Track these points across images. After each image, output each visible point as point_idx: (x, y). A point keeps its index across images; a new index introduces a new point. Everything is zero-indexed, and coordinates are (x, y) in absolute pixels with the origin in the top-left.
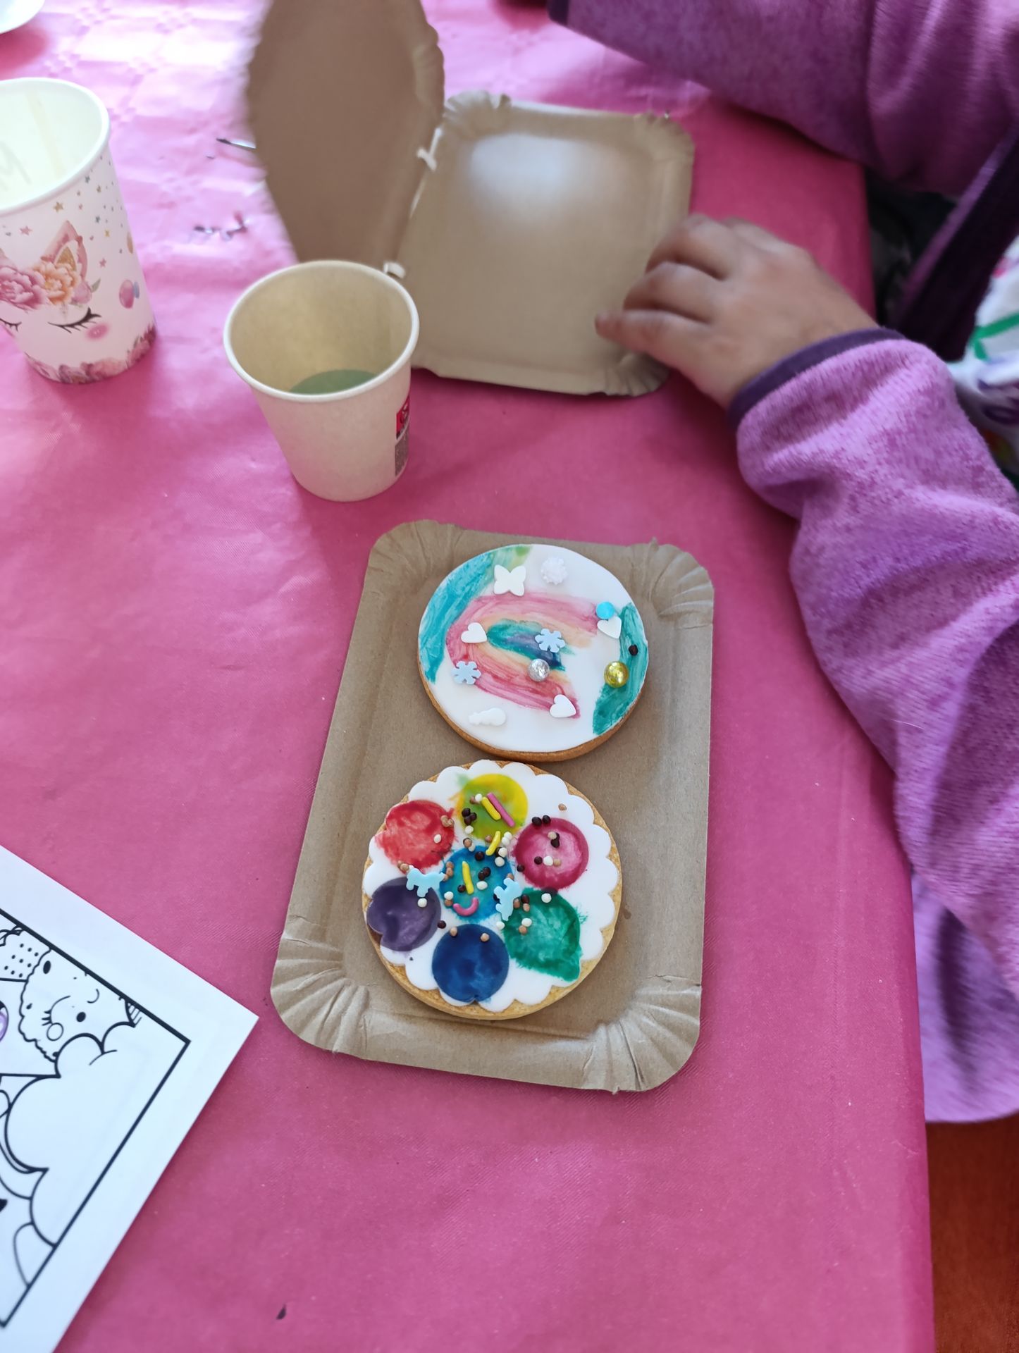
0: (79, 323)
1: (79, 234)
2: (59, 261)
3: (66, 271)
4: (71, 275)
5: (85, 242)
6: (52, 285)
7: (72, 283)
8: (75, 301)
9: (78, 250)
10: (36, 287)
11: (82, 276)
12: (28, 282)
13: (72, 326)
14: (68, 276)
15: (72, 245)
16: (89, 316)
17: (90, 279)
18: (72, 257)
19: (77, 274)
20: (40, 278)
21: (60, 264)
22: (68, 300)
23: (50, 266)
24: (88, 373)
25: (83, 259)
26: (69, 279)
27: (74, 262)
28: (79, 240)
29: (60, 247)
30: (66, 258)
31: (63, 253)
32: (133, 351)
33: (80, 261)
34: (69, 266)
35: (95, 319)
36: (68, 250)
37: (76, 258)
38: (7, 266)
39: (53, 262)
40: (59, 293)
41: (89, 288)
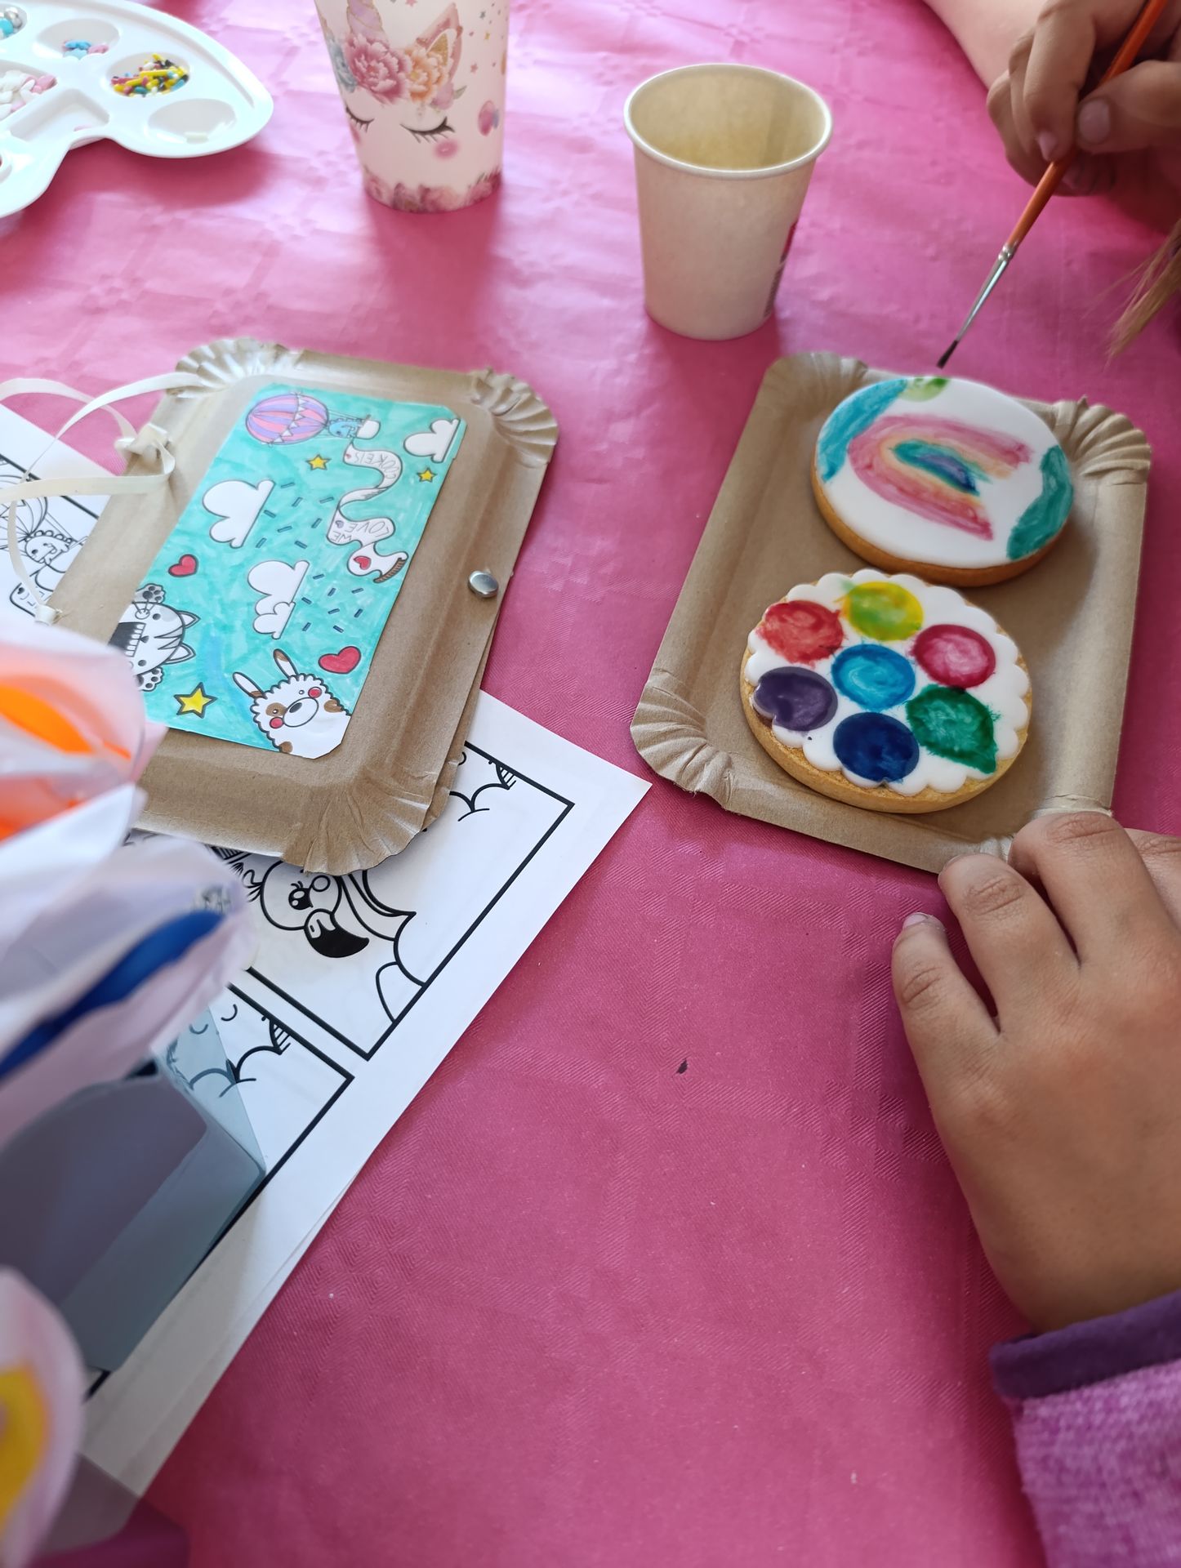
0: (432, 132)
1: (461, 23)
2: (432, 49)
3: (436, 64)
4: (439, 70)
5: (465, 35)
6: (418, 76)
7: (438, 80)
8: (435, 103)
9: (455, 43)
10: (402, 75)
11: (451, 74)
12: (396, 67)
13: (423, 133)
14: (436, 70)
15: (451, 33)
16: (443, 127)
17: (457, 83)
18: (447, 48)
19: (446, 70)
20: (409, 64)
21: (432, 53)
22: (428, 100)
23: (422, 52)
24: (423, 199)
25: (456, 55)
26: (436, 74)
27: (447, 54)
28: (459, 30)
29: (438, 32)
30: (440, 48)
31: (439, 41)
32: (474, 188)
33: (453, 56)
34: (440, 57)
35: (447, 133)
36: (445, 37)
37: (450, 51)
38: (381, 42)
39: (427, 49)
40: (422, 88)
41: (452, 92)
